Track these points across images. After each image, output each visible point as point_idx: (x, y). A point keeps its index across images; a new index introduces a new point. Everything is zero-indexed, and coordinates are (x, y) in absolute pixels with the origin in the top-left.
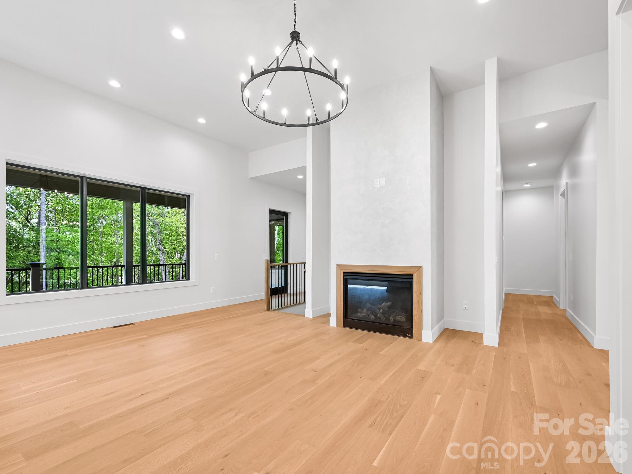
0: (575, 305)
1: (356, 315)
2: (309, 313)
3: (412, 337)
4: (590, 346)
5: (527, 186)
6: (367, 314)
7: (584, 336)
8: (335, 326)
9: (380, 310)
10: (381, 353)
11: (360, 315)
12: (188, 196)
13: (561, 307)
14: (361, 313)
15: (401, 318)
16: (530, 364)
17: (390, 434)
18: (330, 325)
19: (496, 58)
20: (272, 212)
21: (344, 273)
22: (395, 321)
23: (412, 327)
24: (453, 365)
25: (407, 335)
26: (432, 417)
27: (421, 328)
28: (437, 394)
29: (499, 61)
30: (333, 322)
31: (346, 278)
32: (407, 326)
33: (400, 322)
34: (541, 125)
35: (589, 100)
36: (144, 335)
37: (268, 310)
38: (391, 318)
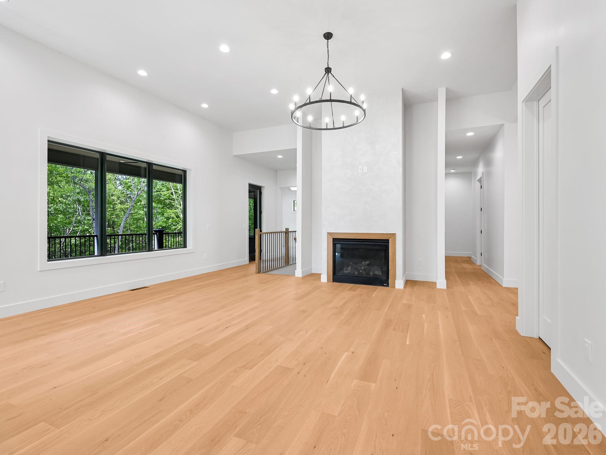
0: (489, 261)
1: (341, 272)
2: (299, 273)
3: (388, 286)
4: (501, 286)
5: (452, 171)
6: (352, 271)
7: (496, 280)
8: (327, 282)
9: (361, 268)
10: (373, 296)
11: (345, 272)
12: (185, 172)
13: (478, 263)
14: (347, 270)
15: (378, 273)
16: (469, 297)
17: (407, 332)
18: (321, 281)
19: (445, 89)
20: (251, 186)
21: (333, 239)
22: (374, 275)
23: (388, 278)
24: (424, 300)
25: (384, 284)
26: (426, 325)
27: (395, 278)
28: (422, 314)
29: (447, 90)
30: (324, 278)
31: (335, 243)
32: (384, 278)
33: (378, 275)
34: (470, 134)
35: (499, 122)
36: (170, 294)
37: (259, 273)
38: (371, 273)
